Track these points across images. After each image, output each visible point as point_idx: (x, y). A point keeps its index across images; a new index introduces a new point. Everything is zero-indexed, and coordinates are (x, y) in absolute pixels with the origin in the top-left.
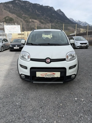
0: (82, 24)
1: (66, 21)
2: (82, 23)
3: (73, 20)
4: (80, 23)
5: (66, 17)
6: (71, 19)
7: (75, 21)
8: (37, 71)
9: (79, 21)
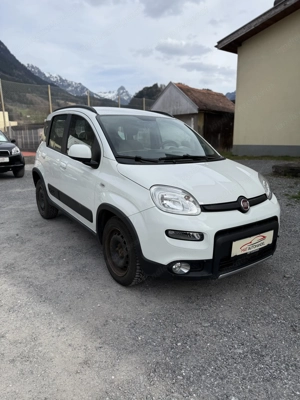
0: (70, 88)
1: (16, 72)
2: (69, 85)
3: (39, 72)
4: (66, 84)
5: (13, 57)
6: (32, 67)
7: (47, 75)
8: (235, 240)
9: (61, 79)
